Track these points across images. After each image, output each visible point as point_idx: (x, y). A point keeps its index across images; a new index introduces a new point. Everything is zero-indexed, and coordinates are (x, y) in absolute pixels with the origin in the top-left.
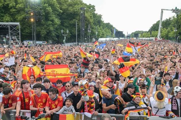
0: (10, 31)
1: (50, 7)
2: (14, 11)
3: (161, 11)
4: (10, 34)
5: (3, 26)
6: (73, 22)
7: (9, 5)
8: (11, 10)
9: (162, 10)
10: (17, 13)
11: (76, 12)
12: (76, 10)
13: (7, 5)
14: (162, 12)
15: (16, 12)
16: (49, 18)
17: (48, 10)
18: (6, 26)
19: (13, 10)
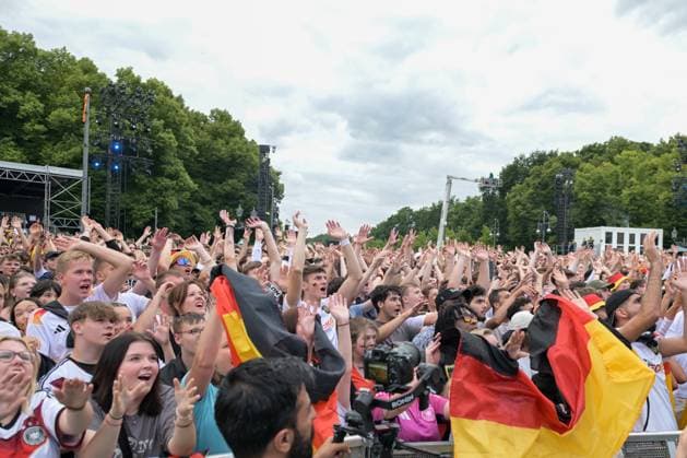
0: (48, 199)
1: (168, 133)
2: (37, 132)
3: (446, 180)
4: (47, 207)
5: (23, 177)
6: (228, 188)
7: (22, 108)
8: (27, 126)
9: (448, 178)
10: (46, 139)
11: (240, 156)
12: (239, 153)
13: (9, 104)
14: (449, 183)
15: (44, 133)
16: (163, 166)
17: (163, 138)
18: (37, 179)
19: (37, 127)
